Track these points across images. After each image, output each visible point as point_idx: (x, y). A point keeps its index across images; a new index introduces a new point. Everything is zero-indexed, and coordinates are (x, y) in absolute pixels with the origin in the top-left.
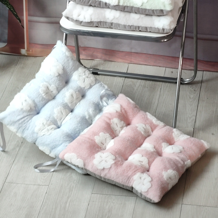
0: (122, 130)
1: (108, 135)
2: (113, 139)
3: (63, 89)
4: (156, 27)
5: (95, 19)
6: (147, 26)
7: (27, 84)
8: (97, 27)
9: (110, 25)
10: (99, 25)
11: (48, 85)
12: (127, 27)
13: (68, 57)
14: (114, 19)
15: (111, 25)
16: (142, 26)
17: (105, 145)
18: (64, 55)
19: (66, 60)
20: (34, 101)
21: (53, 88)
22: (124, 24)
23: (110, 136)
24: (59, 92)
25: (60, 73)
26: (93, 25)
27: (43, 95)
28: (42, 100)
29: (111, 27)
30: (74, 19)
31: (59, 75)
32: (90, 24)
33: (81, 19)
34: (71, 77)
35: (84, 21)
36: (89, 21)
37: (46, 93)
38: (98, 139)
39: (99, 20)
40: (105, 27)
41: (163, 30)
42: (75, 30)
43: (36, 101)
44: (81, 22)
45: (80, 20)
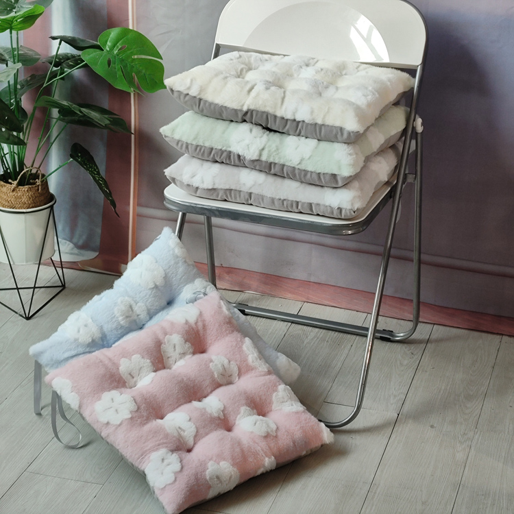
0: (181, 358)
1: (147, 362)
2: (155, 371)
3: (160, 314)
4: (327, 204)
5: (221, 184)
6: (311, 202)
7: (96, 298)
8: (225, 200)
9: (247, 197)
10: (227, 196)
11: (132, 303)
12: (276, 203)
13: (177, 257)
14: (254, 185)
15: (249, 199)
16: (303, 201)
17: (135, 379)
18: (171, 252)
19: (173, 262)
20: (101, 328)
21: (140, 309)
22: (271, 196)
23: (150, 364)
24: (151, 318)
25: (157, 284)
26: (218, 196)
27: (120, 318)
28: (116, 329)
29: (250, 202)
30: (184, 181)
31: (156, 287)
32: (212, 192)
33: (196, 182)
34: (179, 294)
35: (201, 186)
36: (210, 188)
37: (127, 317)
38: (124, 366)
39: (227, 187)
40: (238, 201)
41: (339, 211)
42: (187, 204)
43: (105, 329)
44: (197, 188)
45: (195, 185)
